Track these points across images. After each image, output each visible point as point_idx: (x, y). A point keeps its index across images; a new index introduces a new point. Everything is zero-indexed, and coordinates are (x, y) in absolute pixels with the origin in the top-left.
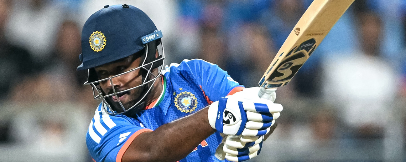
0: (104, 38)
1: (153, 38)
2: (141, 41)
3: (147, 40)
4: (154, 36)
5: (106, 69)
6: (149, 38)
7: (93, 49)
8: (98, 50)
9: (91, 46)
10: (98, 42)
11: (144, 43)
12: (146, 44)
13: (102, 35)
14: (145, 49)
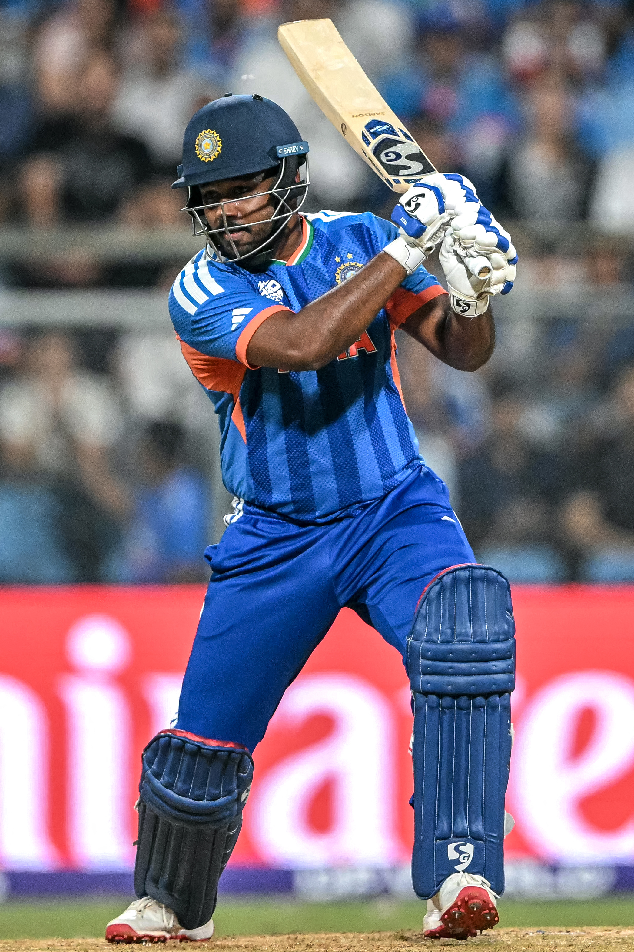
0: (219, 141)
1: (295, 151)
2: (276, 153)
3: (285, 153)
4: (297, 149)
5: (217, 190)
6: (288, 150)
7: (200, 156)
8: (208, 159)
9: (198, 152)
10: (208, 147)
11: (280, 156)
12: (282, 158)
13: (217, 137)
14: (280, 166)
